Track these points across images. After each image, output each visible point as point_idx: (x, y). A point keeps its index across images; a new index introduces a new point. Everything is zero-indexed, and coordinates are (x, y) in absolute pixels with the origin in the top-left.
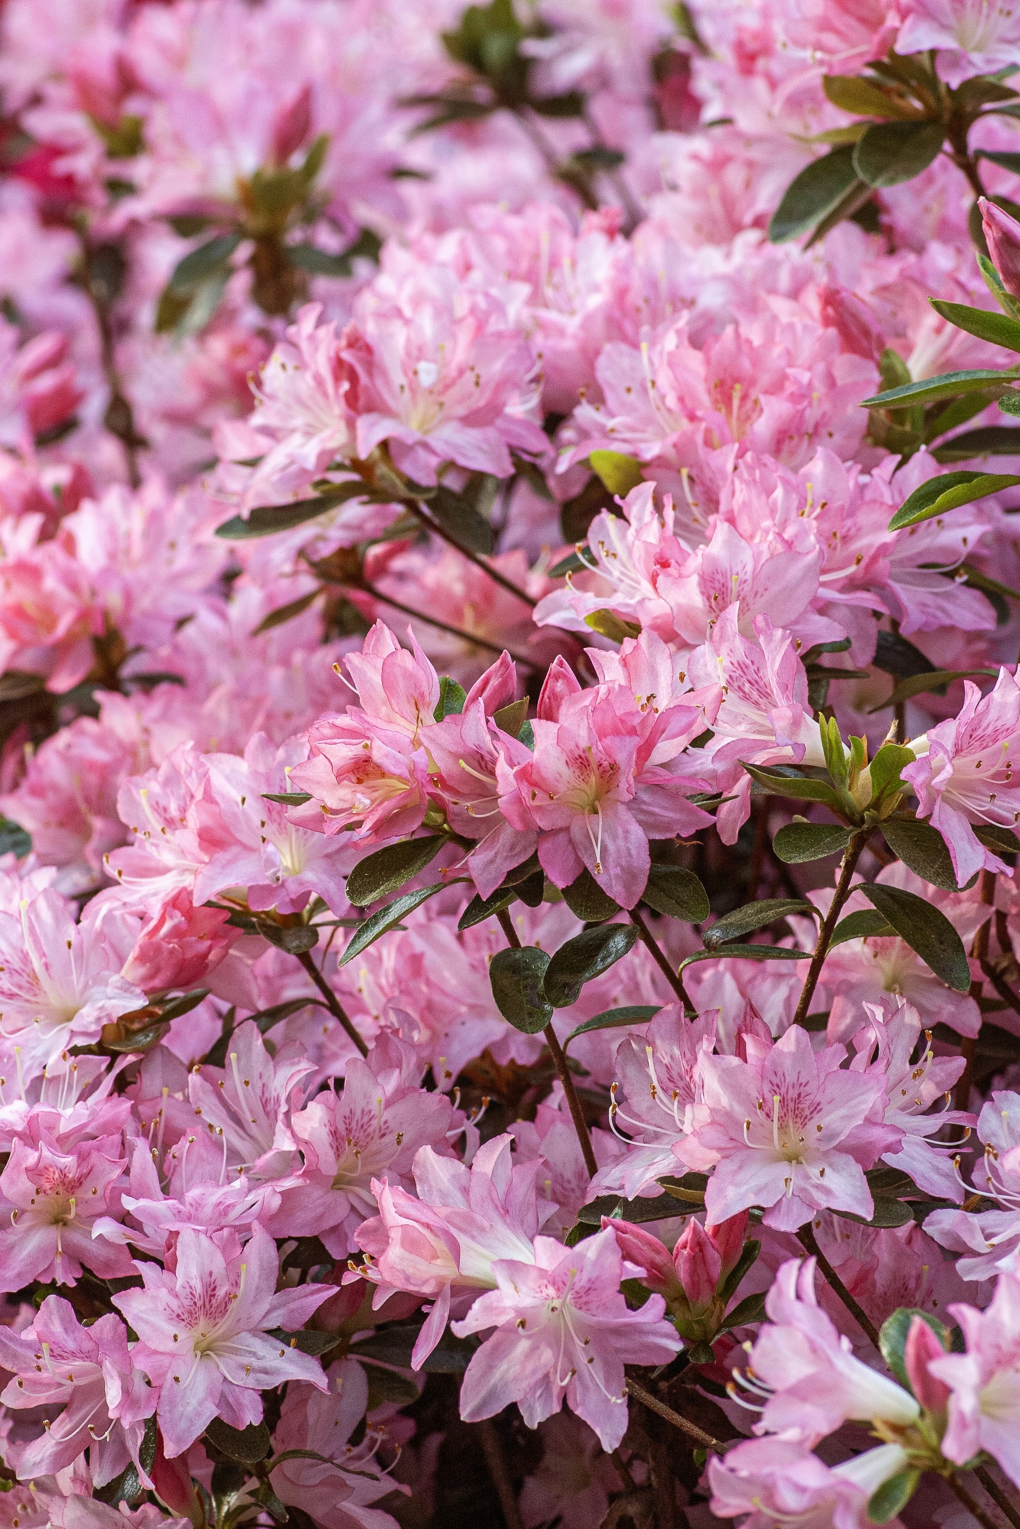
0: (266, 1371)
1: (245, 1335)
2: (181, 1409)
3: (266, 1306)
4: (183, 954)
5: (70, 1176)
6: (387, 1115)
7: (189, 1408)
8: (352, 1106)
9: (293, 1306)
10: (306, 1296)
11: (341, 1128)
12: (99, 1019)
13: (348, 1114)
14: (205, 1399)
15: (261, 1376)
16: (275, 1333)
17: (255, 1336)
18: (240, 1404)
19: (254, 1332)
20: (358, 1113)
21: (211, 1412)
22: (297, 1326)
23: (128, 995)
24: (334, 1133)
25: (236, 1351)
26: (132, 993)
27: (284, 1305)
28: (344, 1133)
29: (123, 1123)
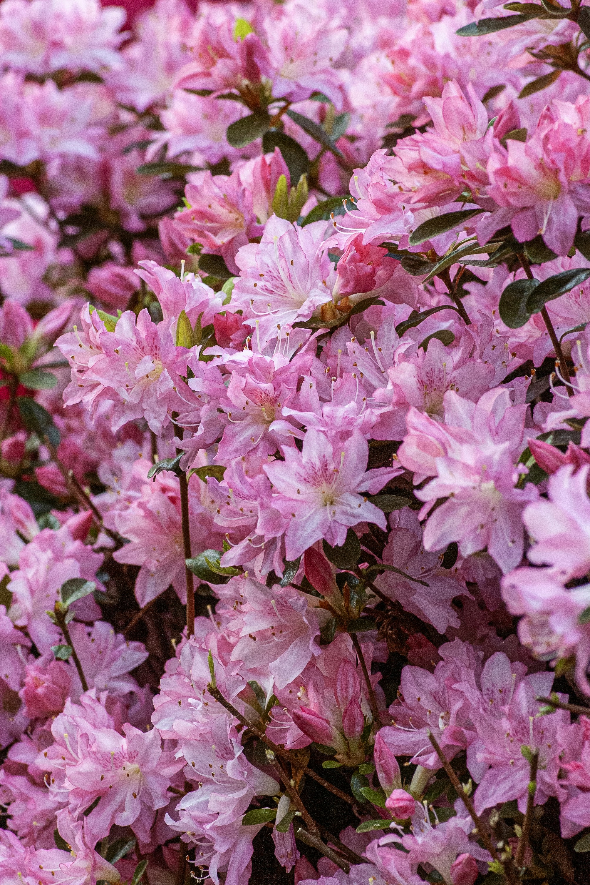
0: (353, 516)
1: (347, 494)
2: (300, 533)
3: (360, 478)
4: (358, 273)
6: (455, 374)
7: (306, 533)
8: (433, 367)
9: (376, 479)
10: (385, 474)
11: (425, 379)
12: (310, 307)
13: (429, 371)
14: (317, 528)
15: (351, 518)
16: (366, 495)
17: (352, 495)
18: (336, 533)
19: (352, 492)
20: (437, 370)
21: (319, 536)
22: (375, 491)
23: (324, 294)
24: (421, 382)
25: (342, 504)
26: (326, 293)
27: (371, 478)
28: (428, 382)
29: (310, 367)
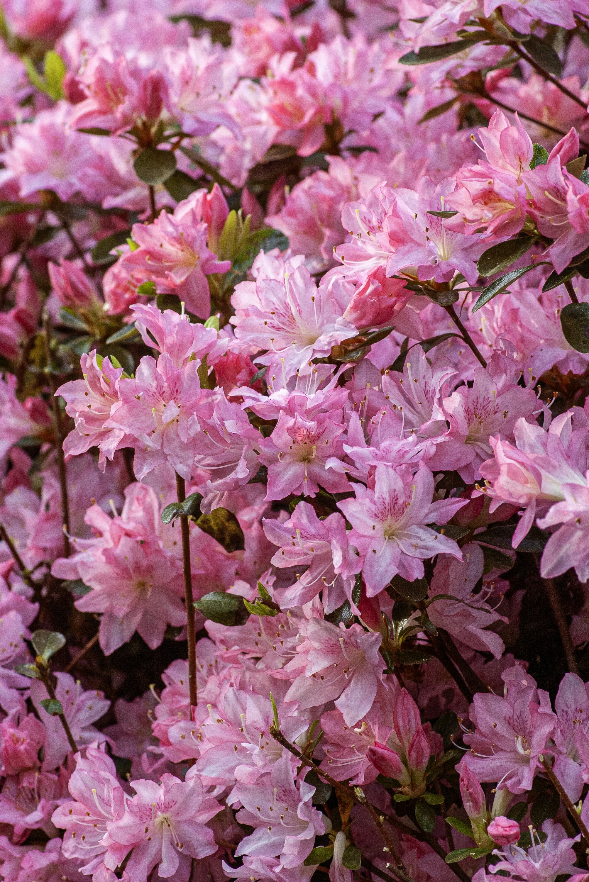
0: (426, 548)
1: (414, 527)
2: (376, 569)
3: (426, 510)
4: (380, 305)
5: (313, 433)
6: (498, 401)
7: (381, 569)
8: (478, 395)
9: (442, 510)
10: (450, 505)
11: (471, 408)
12: (330, 343)
13: (475, 399)
14: (391, 563)
15: (423, 551)
16: (431, 526)
17: (420, 527)
18: (411, 566)
19: (419, 525)
20: (481, 398)
21: (394, 571)
22: (444, 522)
23: (347, 329)
24: (467, 411)
25: (409, 536)
26: (349, 327)
27: (437, 509)
28: (473, 411)
29: (343, 404)
